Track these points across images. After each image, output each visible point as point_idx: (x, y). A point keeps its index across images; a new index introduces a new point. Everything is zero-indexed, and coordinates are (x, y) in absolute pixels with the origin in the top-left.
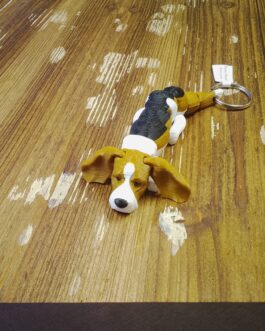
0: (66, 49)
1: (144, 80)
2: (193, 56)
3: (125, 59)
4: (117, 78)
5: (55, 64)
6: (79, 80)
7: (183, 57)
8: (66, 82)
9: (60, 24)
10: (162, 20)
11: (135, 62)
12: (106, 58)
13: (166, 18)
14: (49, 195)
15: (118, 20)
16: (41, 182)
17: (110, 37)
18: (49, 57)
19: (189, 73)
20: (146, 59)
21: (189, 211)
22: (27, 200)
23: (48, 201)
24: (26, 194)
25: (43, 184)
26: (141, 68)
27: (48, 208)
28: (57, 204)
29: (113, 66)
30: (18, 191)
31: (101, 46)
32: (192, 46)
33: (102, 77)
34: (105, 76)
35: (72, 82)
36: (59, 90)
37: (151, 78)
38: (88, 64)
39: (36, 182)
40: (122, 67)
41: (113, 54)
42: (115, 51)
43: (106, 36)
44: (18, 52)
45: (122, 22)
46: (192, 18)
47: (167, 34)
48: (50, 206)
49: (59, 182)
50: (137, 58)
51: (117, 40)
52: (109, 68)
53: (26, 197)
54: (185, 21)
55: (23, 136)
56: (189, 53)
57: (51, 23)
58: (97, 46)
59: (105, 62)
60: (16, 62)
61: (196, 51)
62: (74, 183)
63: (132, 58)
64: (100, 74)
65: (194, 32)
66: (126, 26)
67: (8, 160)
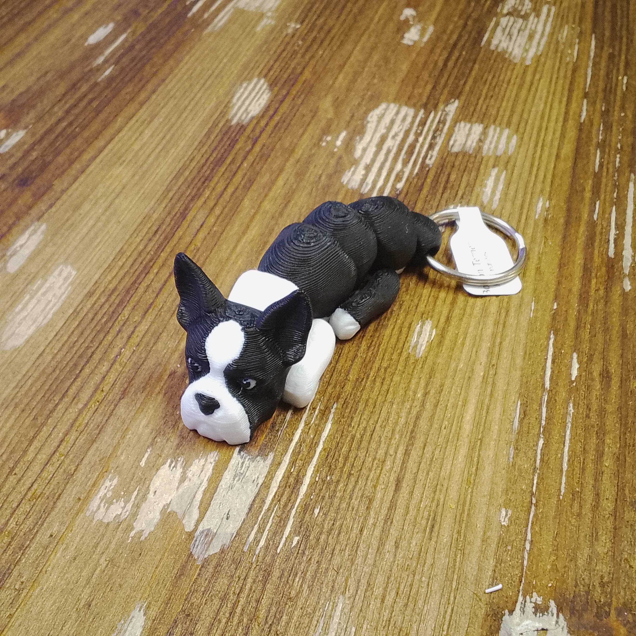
0: (272, 85)
1: (471, 186)
2: (608, 128)
3: (423, 123)
4: (398, 178)
5: (242, 128)
6: (300, 175)
7: (581, 128)
8: (264, 179)
9: (262, 16)
10: (525, 17)
11: (450, 135)
12: (373, 116)
13: (537, 11)
14: (195, 515)
15: (409, 12)
16: (179, 471)
17: (387, 60)
18: (228, 106)
19: (597, 176)
20: (478, 128)
21: (589, 617)
22: (138, 526)
23: (191, 535)
24: (137, 506)
25: (183, 479)
26: (464, 153)
27: (191, 555)
28: (215, 549)
29: (389, 143)
30: (116, 496)
31: (361, 84)
32: (606, 99)
33: (361, 171)
34: (368, 168)
35: (280, 182)
36: (246, 202)
37: (490, 183)
38: (326, 131)
39: (165, 470)
40: (412, 147)
41: (393, 108)
42: (396, 100)
43: (376, 57)
44: (149, 87)
45: (420, 18)
46: (608, 16)
47: (537, 59)
48: (196, 552)
49: (227, 476)
50: (456, 122)
51: (405, 67)
52: (380, 146)
53: (134, 515)
54: (588, 25)
55: (143, 328)
56: (597, 118)
57: (240, 12)
58: (354, 81)
59: (371, 127)
60: (143, 113)
61: (616, 115)
62: (266, 485)
63: (442, 122)
64: (355, 163)
65: (611, 57)
66: (431, 29)
67: (99, 396)
